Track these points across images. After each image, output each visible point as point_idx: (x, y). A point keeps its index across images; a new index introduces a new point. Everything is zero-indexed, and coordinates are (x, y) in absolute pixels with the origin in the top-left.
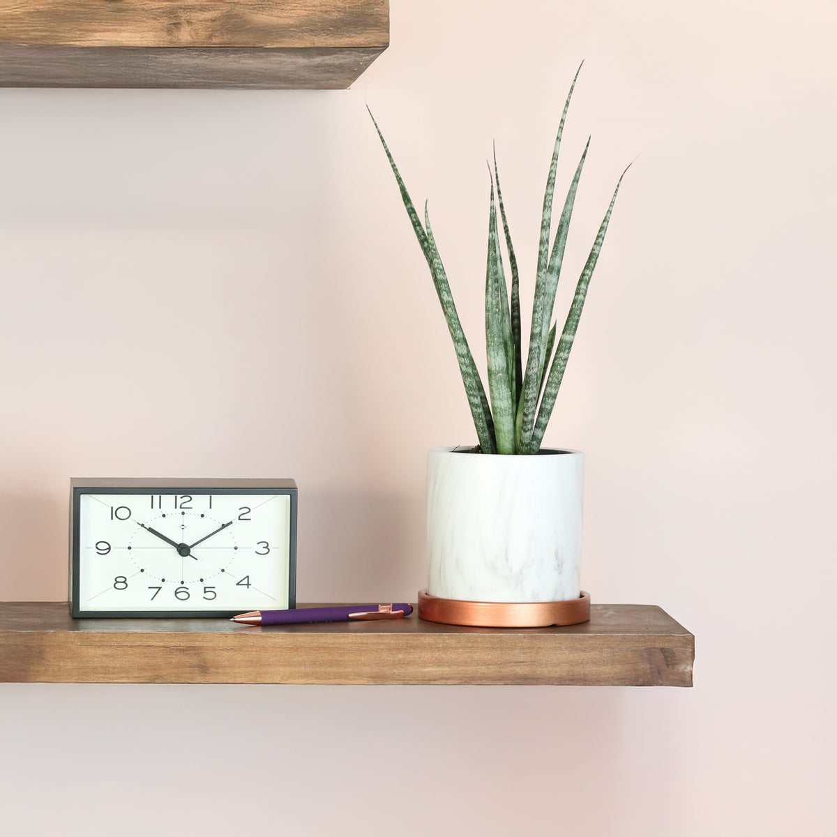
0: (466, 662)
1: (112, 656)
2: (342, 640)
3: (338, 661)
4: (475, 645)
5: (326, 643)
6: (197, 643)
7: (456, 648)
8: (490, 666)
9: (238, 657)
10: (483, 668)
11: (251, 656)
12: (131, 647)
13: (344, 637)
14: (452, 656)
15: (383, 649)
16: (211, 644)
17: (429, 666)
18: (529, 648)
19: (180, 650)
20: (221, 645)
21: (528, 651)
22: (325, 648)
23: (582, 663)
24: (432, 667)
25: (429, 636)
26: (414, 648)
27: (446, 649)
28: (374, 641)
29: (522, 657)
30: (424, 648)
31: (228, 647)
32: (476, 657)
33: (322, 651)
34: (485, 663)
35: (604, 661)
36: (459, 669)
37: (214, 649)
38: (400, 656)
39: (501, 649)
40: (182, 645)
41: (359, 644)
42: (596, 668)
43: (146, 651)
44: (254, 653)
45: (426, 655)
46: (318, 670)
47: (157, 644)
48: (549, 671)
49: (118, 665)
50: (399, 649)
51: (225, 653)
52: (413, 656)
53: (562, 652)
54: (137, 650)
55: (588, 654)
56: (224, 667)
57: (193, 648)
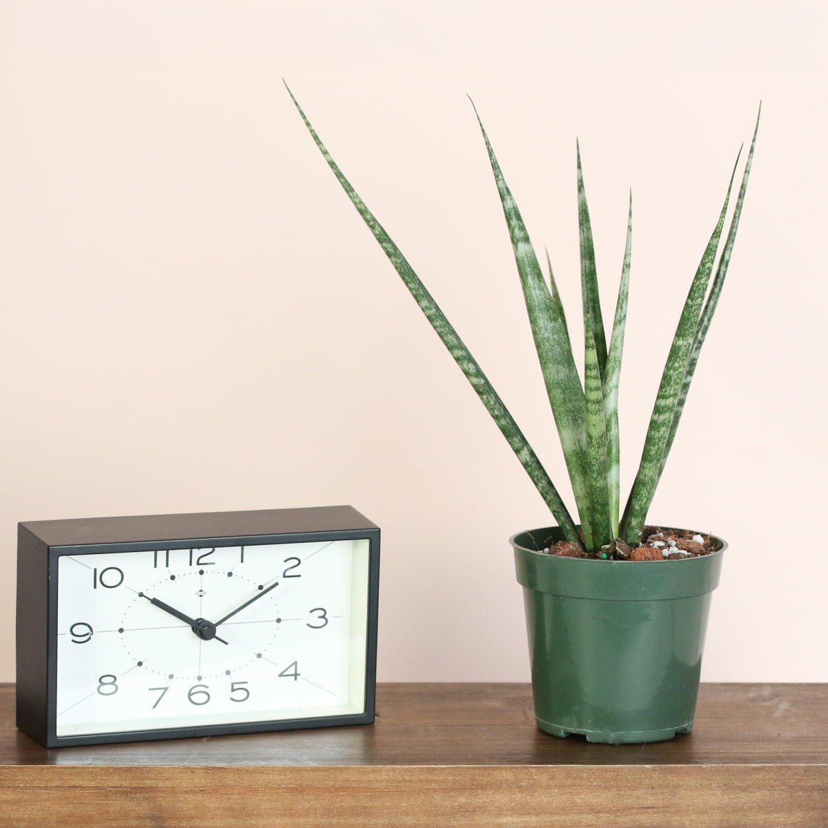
0: (563, 808)
1: (17, 802)
2: (372, 777)
3: (366, 807)
4: (578, 782)
5: (348, 780)
6: (147, 782)
7: (548, 787)
8: (601, 815)
9: (212, 803)
10: (590, 816)
11: (231, 801)
12: (46, 788)
13: (375, 771)
14: (541, 798)
15: (435, 790)
16: (169, 784)
17: (506, 815)
18: (661, 787)
19: (122, 793)
20: (184, 784)
21: (660, 790)
22: (345, 789)
23: (742, 809)
24: (511, 816)
25: (506, 769)
26: (484, 787)
27: (532, 788)
28: (422, 777)
29: (650, 801)
30: (498, 786)
31: (196, 787)
32: (579, 801)
33: (341, 793)
34: (593, 810)
35: (776, 805)
36: (552, 819)
37: (173, 791)
38: (462, 800)
39: (618, 789)
40: (124, 784)
41: (399, 781)
42: (763, 817)
43: (70, 794)
44: (237, 797)
45: (501, 799)
46: (334, 821)
47: (86, 784)
48: (692, 820)
49: (26, 816)
50: (461, 789)
51: (191, 797)
52: (480, 799)
53: (711, 792)
54: (56, 794)
55: (751, 795)
56: (190, 818)
57: (143, 789)
